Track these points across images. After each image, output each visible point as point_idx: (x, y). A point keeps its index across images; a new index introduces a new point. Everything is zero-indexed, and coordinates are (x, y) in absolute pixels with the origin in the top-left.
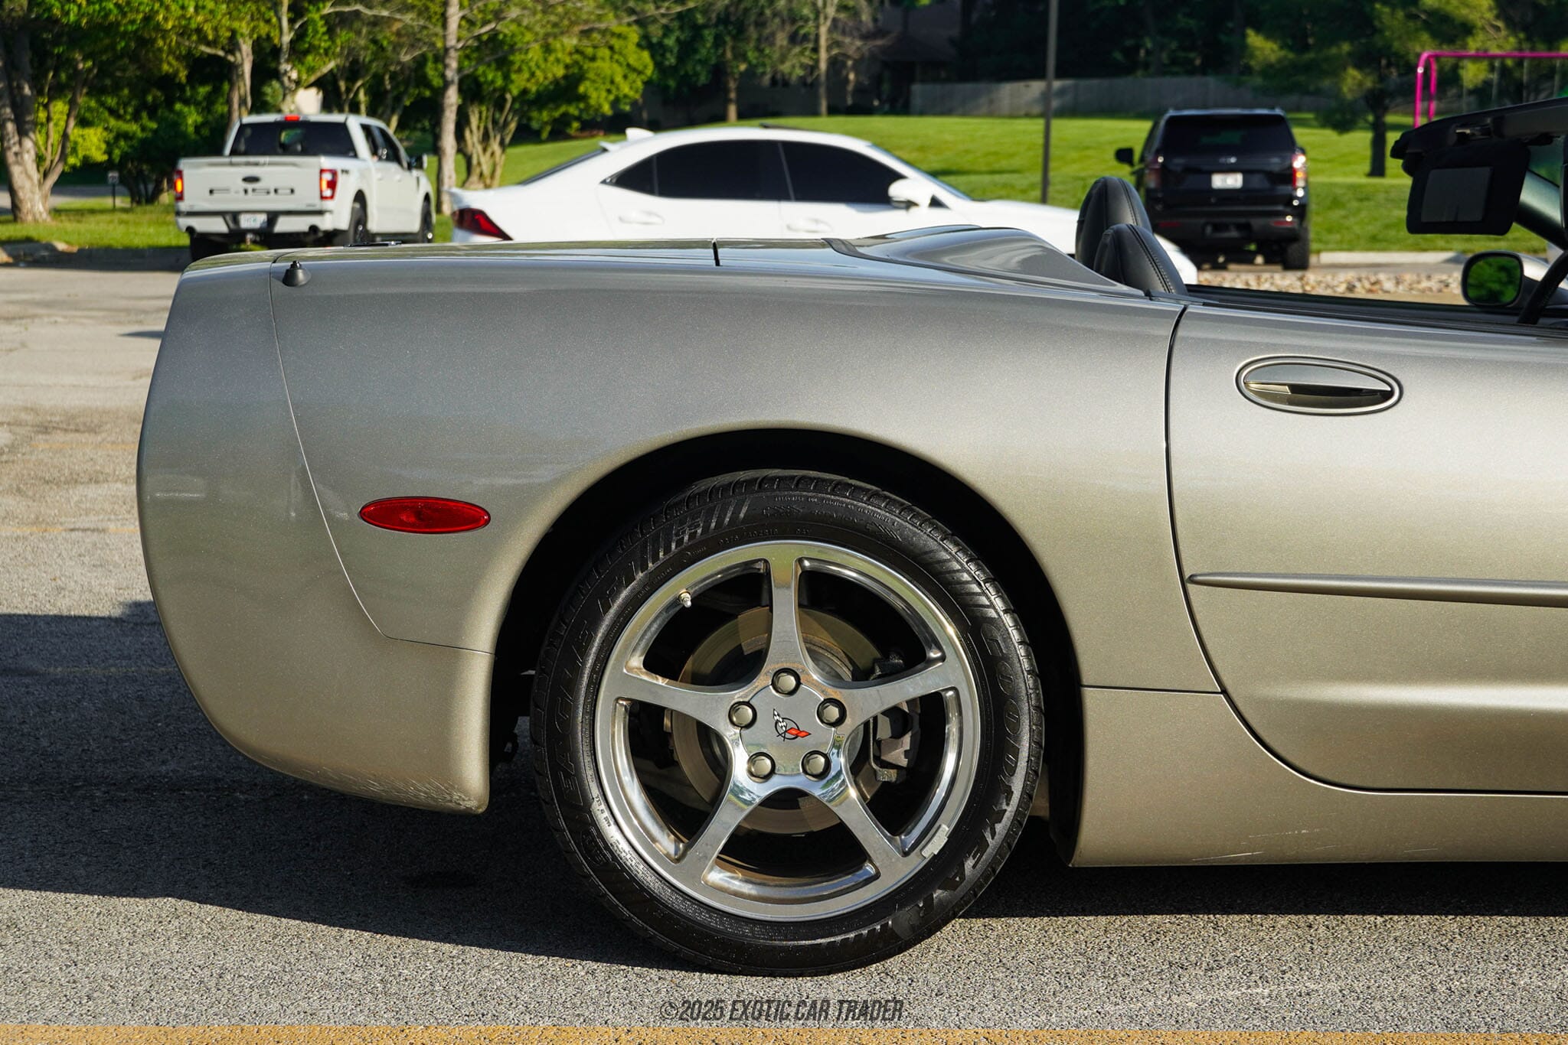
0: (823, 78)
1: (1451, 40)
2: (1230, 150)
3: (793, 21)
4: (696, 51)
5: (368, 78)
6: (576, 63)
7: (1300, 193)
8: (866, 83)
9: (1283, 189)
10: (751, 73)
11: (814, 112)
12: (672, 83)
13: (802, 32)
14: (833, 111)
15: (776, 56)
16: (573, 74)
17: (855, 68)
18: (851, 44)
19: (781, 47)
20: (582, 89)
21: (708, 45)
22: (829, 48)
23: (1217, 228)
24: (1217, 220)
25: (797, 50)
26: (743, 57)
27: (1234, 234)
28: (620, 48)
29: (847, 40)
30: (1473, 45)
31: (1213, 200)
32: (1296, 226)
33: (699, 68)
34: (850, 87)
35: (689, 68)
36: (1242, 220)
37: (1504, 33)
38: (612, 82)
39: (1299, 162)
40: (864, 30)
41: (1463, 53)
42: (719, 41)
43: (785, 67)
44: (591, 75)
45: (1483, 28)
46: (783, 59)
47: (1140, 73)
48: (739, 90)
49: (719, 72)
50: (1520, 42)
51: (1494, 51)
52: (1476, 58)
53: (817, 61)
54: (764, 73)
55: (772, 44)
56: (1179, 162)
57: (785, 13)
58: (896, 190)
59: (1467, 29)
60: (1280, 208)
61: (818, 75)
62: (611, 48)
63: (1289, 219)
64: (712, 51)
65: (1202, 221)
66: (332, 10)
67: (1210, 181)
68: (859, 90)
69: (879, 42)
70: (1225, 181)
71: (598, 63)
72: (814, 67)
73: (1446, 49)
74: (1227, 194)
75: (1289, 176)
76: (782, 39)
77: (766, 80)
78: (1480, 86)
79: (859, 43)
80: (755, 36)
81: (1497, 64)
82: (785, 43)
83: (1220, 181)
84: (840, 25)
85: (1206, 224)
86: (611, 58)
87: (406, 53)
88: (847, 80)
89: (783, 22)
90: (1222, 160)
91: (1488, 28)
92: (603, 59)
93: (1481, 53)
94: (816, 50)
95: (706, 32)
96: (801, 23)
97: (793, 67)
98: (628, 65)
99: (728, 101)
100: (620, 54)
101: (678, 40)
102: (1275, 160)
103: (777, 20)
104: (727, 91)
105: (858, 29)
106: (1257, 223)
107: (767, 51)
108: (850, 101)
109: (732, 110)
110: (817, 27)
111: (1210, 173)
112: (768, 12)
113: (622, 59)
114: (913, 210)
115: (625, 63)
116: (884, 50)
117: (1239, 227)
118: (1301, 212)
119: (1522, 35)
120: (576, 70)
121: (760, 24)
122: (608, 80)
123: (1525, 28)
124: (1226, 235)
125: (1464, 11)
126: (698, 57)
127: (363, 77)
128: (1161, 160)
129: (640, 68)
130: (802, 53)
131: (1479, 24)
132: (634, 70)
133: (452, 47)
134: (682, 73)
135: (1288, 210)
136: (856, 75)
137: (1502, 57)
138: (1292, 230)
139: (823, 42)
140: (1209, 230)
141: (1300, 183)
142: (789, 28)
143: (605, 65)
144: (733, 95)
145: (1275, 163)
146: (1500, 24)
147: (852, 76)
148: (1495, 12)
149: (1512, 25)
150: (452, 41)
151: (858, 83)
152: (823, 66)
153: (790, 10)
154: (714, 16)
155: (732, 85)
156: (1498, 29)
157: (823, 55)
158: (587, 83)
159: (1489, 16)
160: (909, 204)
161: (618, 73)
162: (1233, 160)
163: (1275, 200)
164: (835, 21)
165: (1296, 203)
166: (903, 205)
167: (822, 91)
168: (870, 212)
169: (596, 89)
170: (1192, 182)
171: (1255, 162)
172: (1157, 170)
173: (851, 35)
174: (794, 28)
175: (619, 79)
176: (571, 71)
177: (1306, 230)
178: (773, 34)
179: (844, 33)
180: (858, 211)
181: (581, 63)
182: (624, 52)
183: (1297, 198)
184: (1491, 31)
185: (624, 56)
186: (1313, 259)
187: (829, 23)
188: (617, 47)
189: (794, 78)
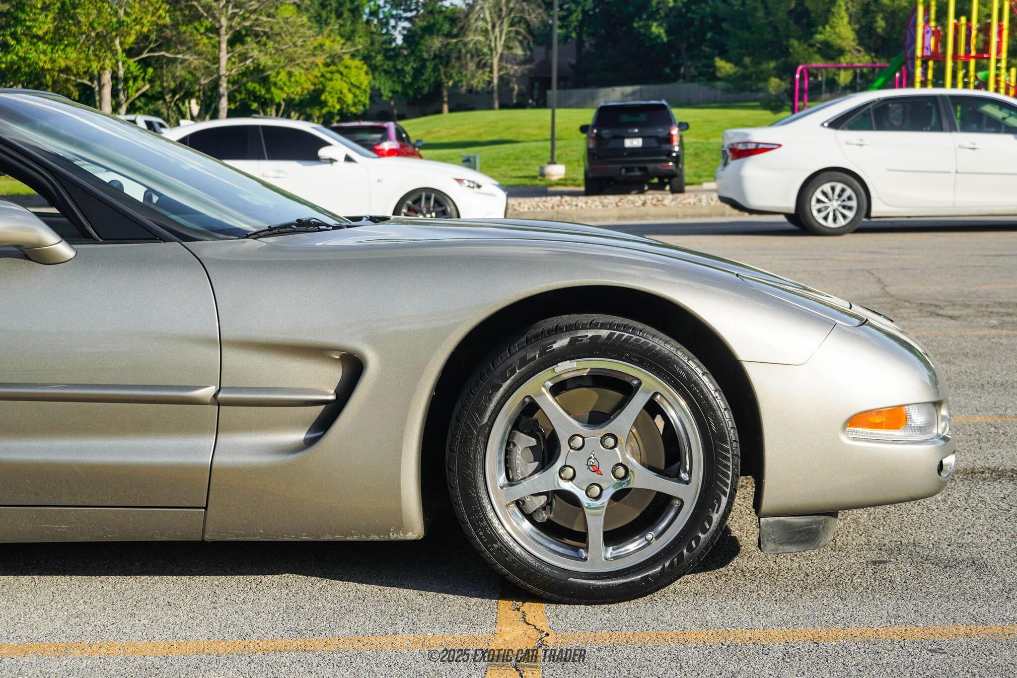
0: (496, 88)
1: (832, 58)
2: (634, 125)
3: (478, 56)
4: (422, 74)
5: (182, 93)
6: (321, 83)
7: (677, 149)
8: (524, 90)
9: (666, 147)
10: (455, 85)
11: (490, 107)
12: (411, 93)
13: (483, 62)
14: (503, 106)
15: (469, 76)
16: (319, 89)
17: (517, 82)
18: (511, 68)
19: (472, 71)
20: (323, 97)
21: (429, 70)
22: (500, 70)
23: (628, 170)
24: (627, 165)
25: (480, 72)
26: (450, 77)
27: (638, 173)
28: (347, 74)
29: (509, 66)
30: (844, 61)
31: (625, 154)
32: (674, 168)
33: (424, 84)
34: (515, 93)
35: (420, 84)
36: (642, 165)
37: (863, 53)
38: (341, 93)
39: (675, 132)
40: (518, 60)
41: (839, 65)
42: (435, 69)
43: (474, 82)
44: (328, 89)
45: (850, 51)
46: (473, 76)
47: (681, 81)
48: (449, 96)
49: (438, 86)
50: (872, 58)
51: (857, 64)
52: (846, 68)
53: (492, 78)
54: (462, 86)
55: (467, 69)
56: (606, 133)
57: (474, 51)
58: (323, 152)
59: (841, 52)
60: (664, 158)
61: (493, 87)
62: (341, 74)
63: (671, 164)
64: (432, 74)
65: (619, 166)
66: (147, 55)
67: (623, 143)
68: (520, 94)
69: (528, 67)
70: (632, 143)
71: (335, 82)
72: (490, 82)
73: (830, 63)
74: (633, 151)
75: (669, 139)
76: (472, 66)
77: (463, 90)
78: (848, 84)
79: (516, 67)
80: (457, 65)
81: (858, 71)
82: (474, 68)
83: (629, 143)
84: (505, 57)
85: (621, 168)
86: (341, 79)
87: (204, 79)
88: (513, 89)
89: (472, 56)
90: (630, 131)
91: (853, 51)
92: (337, 80)
93: (849, 65)
94: (491, 72)
95: (428, 64)
96: (482, 57)
97: (478, 81)
98: (351, 83)
99: (443, 102)
100: (346, 77)
101: (412, 67)
102: (661, 130)
103: (469, 56)
104: (442, 97)
105: (515, 59)
106: (650, 166)
107: (464, 73)
108: (515, 101)
109: (446, 107)
110: (492, 59)
111: (623, 138)
112: (463, 51)
113: (347, 80)
114: (335, 164)
115: (349, 82)
116: (530, 70)
117: (641, 169)
118: (677, 160)
119: (873, 55)
120: (321, 86)
121: (458, 58)
122: (339, 92)
123: (876, 51)
124: (634, 174)
125: (839, 41)
126: (424, 78)
127: (180, 93)
128: (595, 131)
129: (358, 85)
130: (484, 73)
131: (847, 49)
132: (355, 86)
133: (223, 75)
134: (416, 87)
135: (669, 159)
136: (519, 86)
137: (861, 67)
138: (672, 170)
139: (495, 67)
140: (623, 171)
141: (676, 142)
142: (476, 60)
143: (338, 84)
144: (446, 99)
145: (661, 131)
146: (861, 49)
147: (516, 87)
148: (857, 41)
149: (868, 50)
150: (223, 71)
151: (520, 90)
152: (496, 81)
153: (477, 49)
154: (432, 53)
155: (445, 93)
156: (859, 51)
157: (496, 75)
158: (327, 94)
159: (854, 44)
160: (331, 161)
161: (345, 88)
162: (636, 131)
163: (660, 153)
164: (502, 55)
165: (674, 155)
166: (328, 161)
167: (496, 95)
168: (311, 165)
169: (332, 97)
170: (613, 144)
171: (650, 132)
172: (593, 137)
173: (511, 63)
174: (479, 59)
175: (345, 91)
176: (317, 87)
177: (681, 170)
178: (466, 64)
179: (507, 61)
180: (304, 165)
181: (324, 82)
182: (349, 76)
183: (675, 152)
184: (855, 53)
185: (349, 78)
186: (687, 188)
187: (498, 55)
188: (345, 73)
189: (480, 88)
